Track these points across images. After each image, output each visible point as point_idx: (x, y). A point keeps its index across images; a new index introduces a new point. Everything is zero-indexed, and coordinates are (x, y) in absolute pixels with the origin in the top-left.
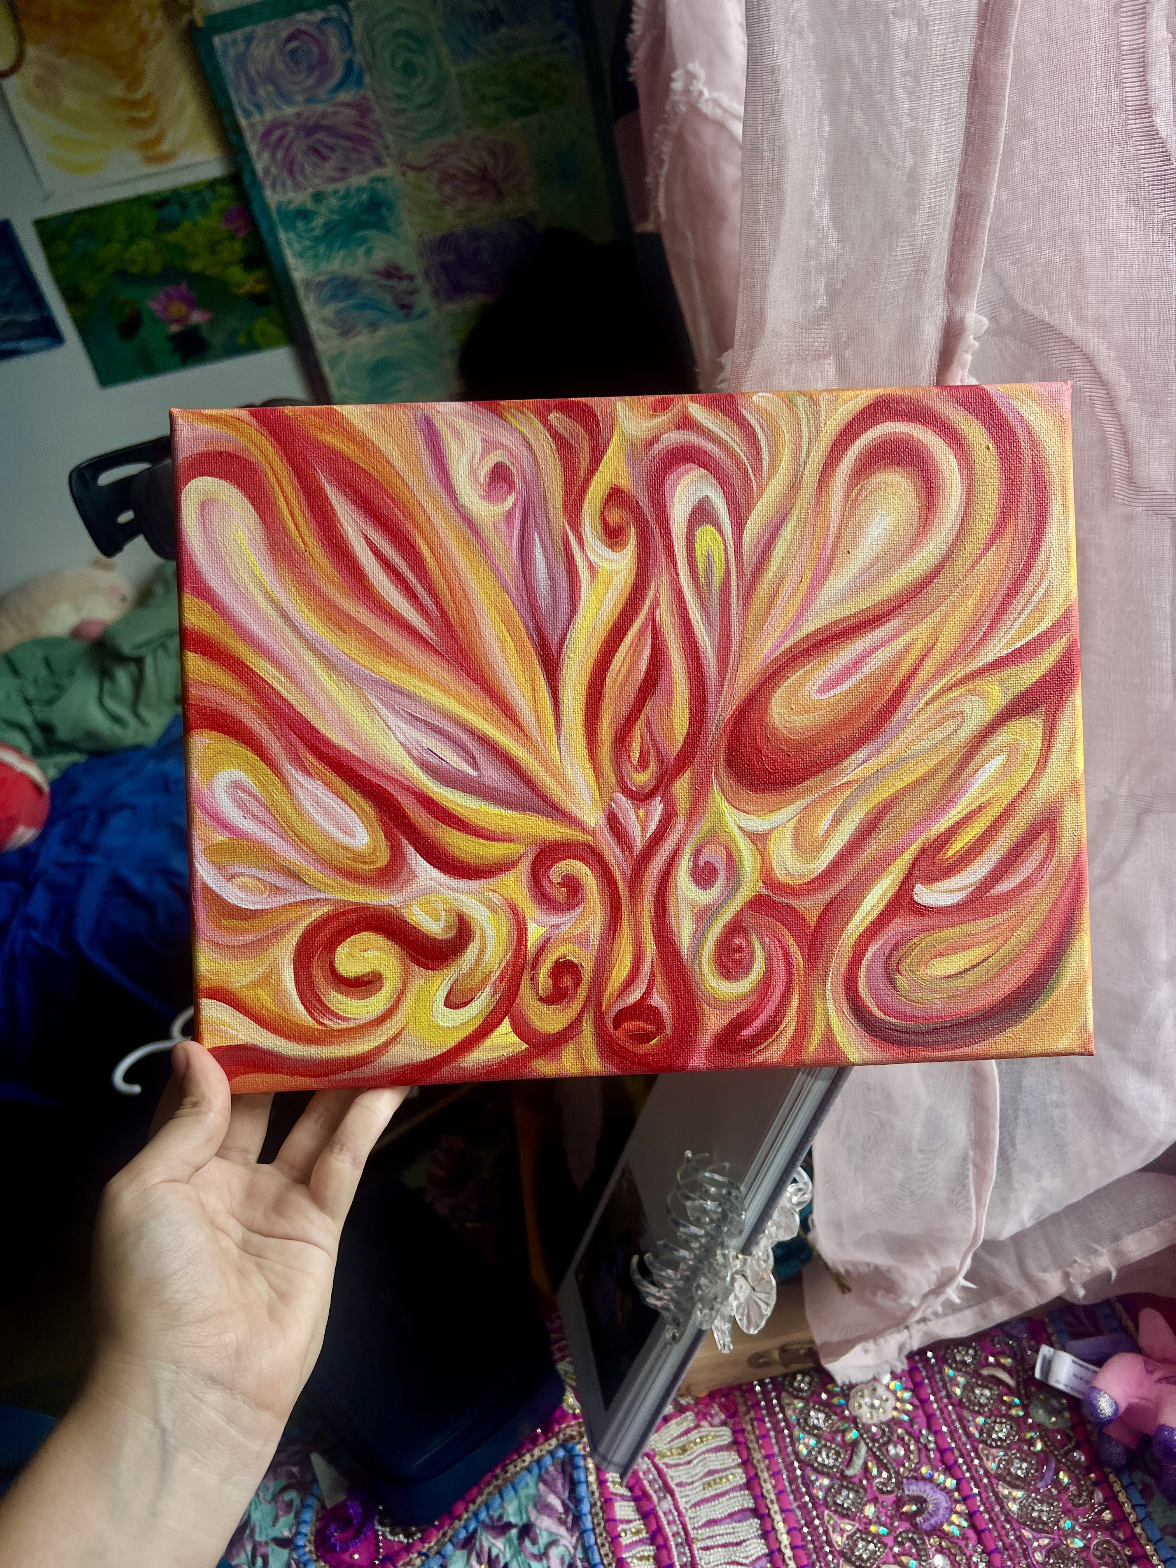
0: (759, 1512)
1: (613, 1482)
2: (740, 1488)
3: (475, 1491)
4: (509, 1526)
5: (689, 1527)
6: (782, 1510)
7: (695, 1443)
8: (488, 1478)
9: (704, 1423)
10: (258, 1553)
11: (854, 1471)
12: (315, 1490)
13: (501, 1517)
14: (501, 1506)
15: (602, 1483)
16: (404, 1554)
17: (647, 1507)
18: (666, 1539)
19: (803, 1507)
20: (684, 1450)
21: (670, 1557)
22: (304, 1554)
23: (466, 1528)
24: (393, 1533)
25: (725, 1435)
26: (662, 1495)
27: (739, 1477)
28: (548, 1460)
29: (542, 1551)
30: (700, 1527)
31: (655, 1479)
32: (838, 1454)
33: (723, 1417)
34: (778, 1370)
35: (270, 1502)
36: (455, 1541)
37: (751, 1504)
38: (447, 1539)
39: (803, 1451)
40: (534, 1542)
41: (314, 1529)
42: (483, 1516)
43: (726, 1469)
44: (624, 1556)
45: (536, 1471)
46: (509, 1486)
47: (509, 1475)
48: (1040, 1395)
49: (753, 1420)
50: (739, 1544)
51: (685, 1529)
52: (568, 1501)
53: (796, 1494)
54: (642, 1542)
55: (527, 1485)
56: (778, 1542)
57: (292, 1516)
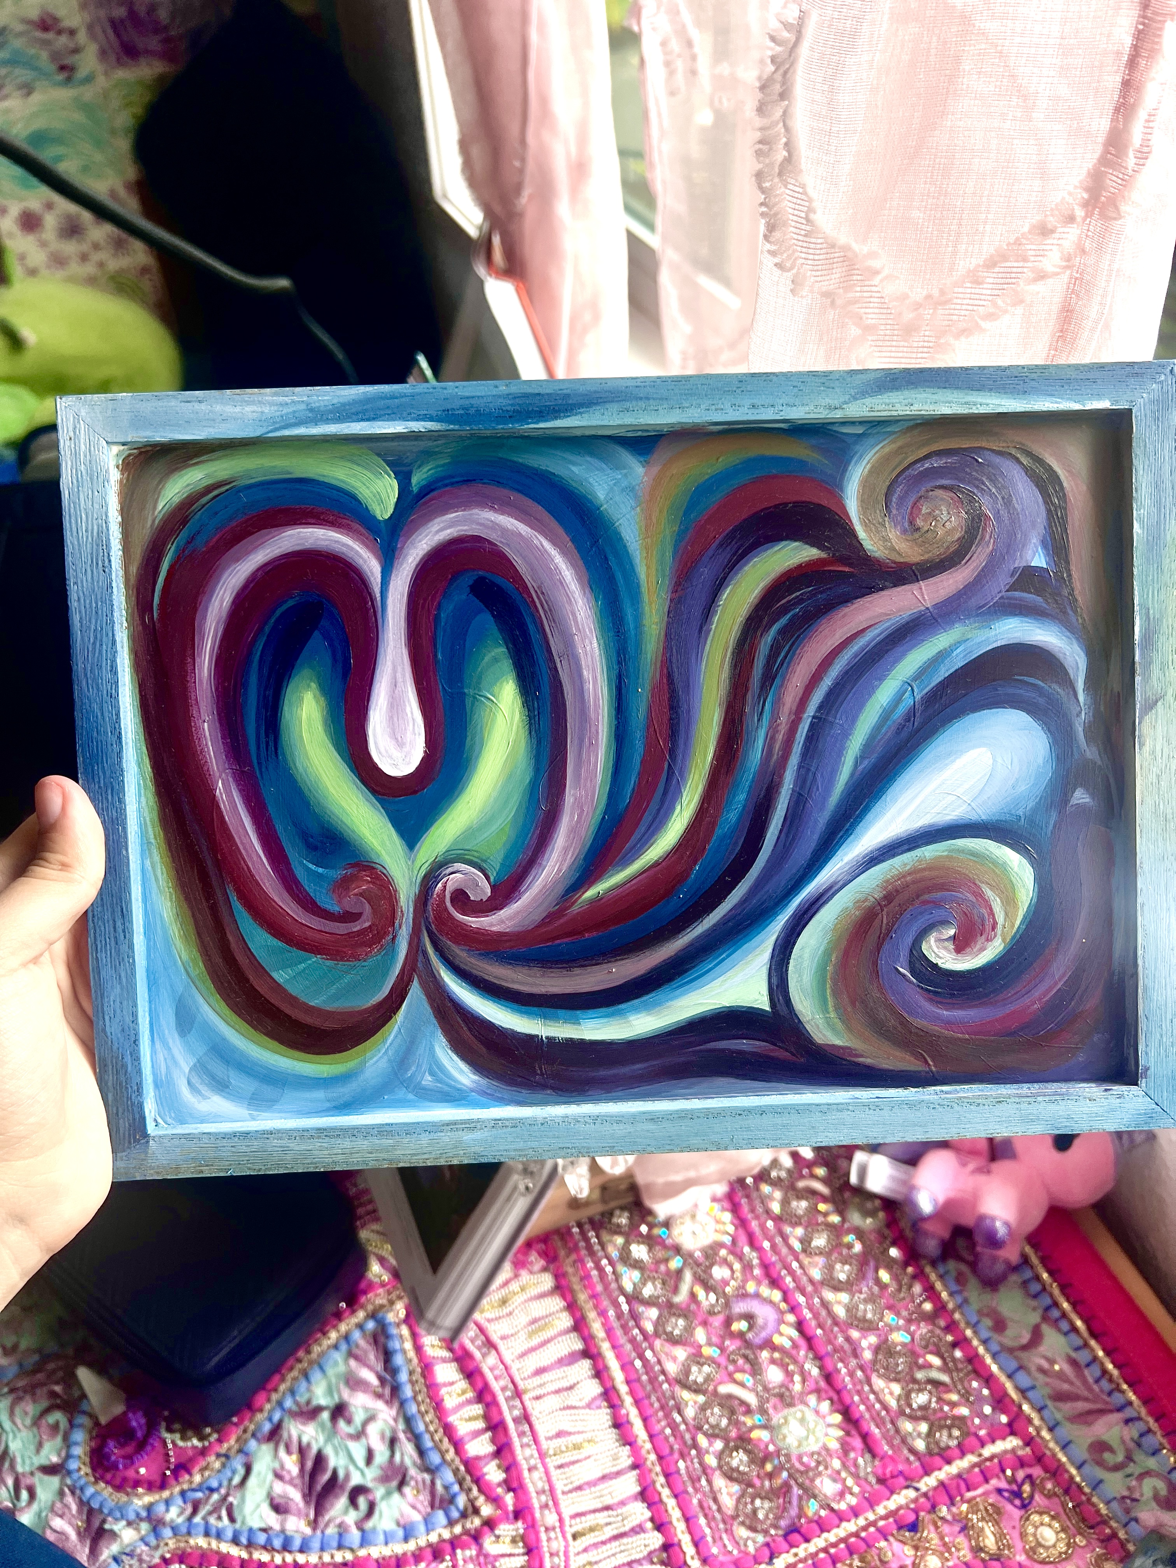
0: (589, 1353)
1: (433, 1346)
2: (567, 1332)
3: (277, 1377)
4: (318, 1410)
5: (517, 1378)
6: (614, 1347)
7: (515, 1293)
8: (291, 1361)
9: (524, 1273)
10: (23, 1485)
11: (681, 1298)
12: (84, 1406)
13: (308, 1402)
14: (309, 1390)
15: (418, 1348)
16: (201, 1458)
17: (471, 1367)
18: (494, 1396)
19: (632, 1341)
20: (505, 1302)
21: (500, 1412)
22: (80, 1478)
23: (270, 1419)
24: (184, 1438)
25: (547, 1281)
26: (484, 1350)
27: (565, 1321)
28: (357, 1335)
29: (360, 1428)
30: (529, 1377)
31: (476, 1335)
32: (664, 1283)
33: (542, 1262)
34: (597, 1210)
35: (31, 1427)
36: (259, 1435)
37: (579, 1345)
38: (249, 1434)
39: (628, 1286)
40: (349, 1421)
41: (88, 1448)
42: (288, 1403)
43: (550, 1315)
44: (451, 1419)
45: (344, 1347)
46: (316, 1367)
47: (314, 1356)
48: (857, 1200)
49: (575, 1262)
50: (571, 1388)
51: (513, 1382)
52: (383, 1374)
53: (625, 1328)
54: (469, 1402)
55: (336, 1363)
56: (612, 1379)
57: (59, 1439)
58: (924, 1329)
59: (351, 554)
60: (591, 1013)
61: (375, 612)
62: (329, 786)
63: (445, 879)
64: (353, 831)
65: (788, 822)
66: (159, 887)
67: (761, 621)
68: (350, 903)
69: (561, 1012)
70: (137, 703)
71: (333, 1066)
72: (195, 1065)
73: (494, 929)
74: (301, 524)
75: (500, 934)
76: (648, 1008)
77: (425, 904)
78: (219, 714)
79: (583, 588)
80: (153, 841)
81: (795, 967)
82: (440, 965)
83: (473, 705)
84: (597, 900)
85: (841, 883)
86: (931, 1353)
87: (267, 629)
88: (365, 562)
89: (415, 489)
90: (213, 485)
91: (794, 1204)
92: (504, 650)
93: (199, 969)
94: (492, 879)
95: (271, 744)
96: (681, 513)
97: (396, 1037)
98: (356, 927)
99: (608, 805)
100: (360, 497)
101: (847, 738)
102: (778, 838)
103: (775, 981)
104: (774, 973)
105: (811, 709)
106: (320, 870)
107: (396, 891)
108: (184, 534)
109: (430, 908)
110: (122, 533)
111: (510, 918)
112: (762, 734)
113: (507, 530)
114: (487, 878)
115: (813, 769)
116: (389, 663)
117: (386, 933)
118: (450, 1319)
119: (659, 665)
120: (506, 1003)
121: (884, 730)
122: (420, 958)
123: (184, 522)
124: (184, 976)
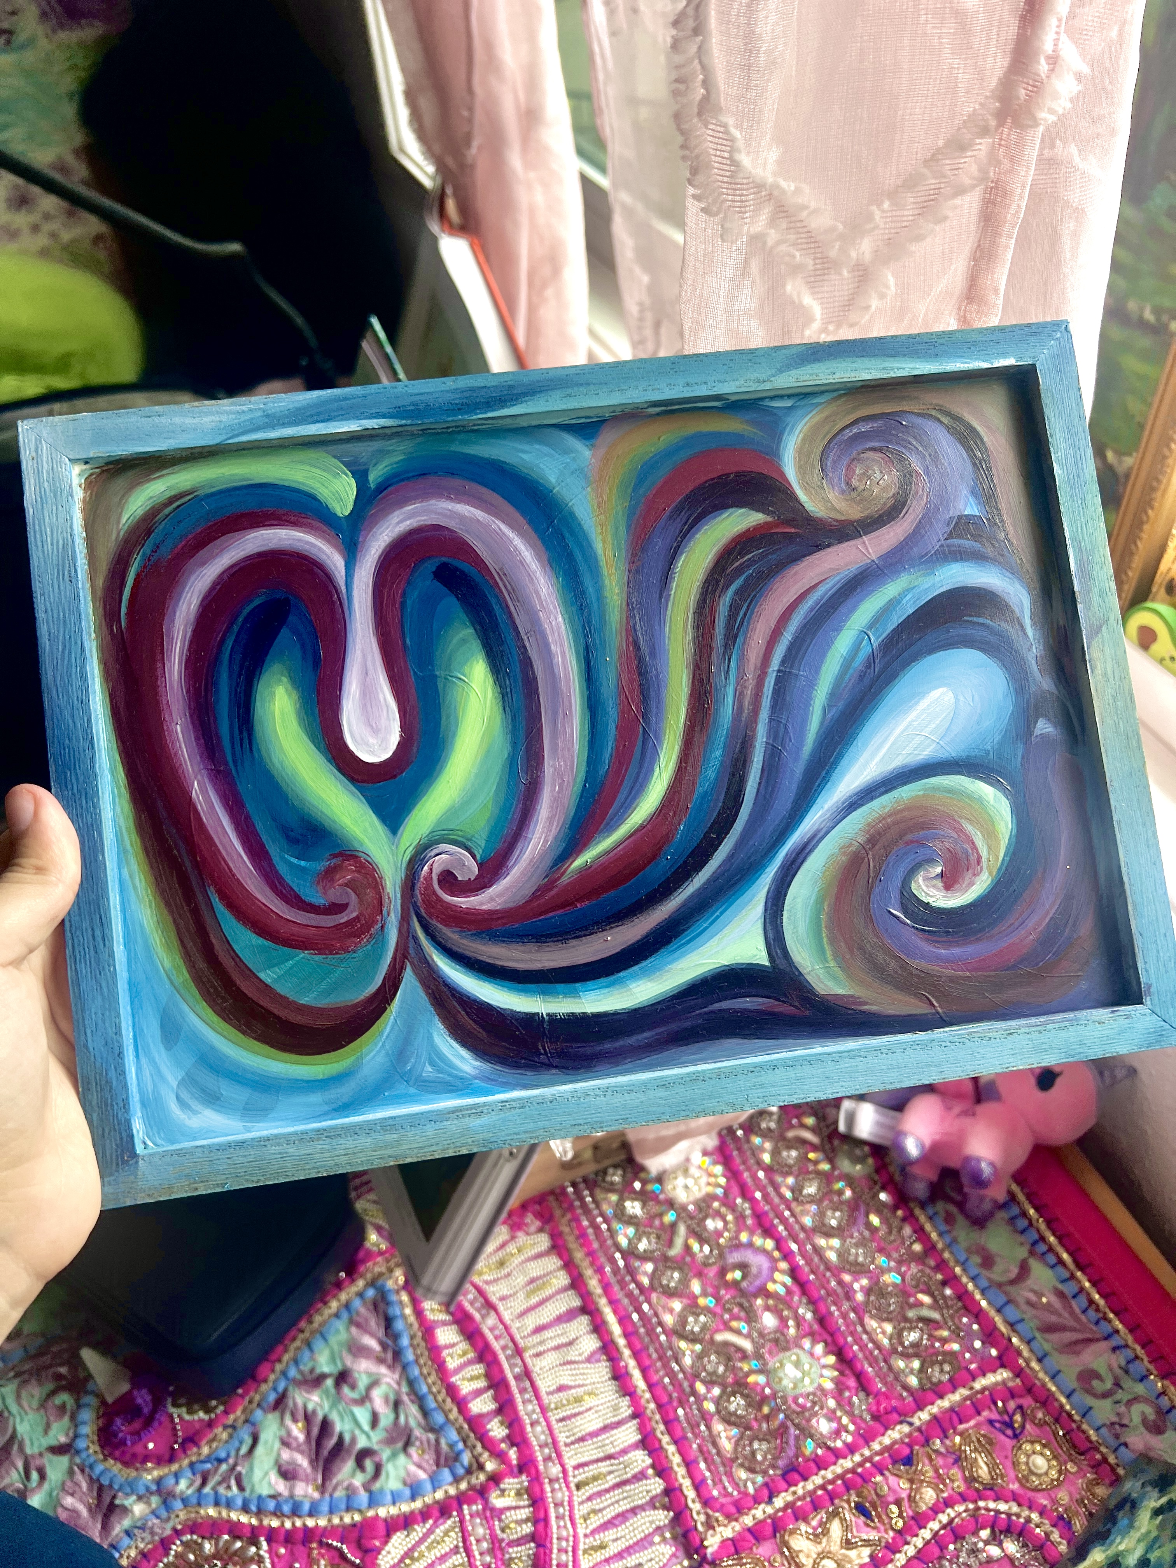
0: (588, 1309)
1: (432, 1310)
2: (564, 1290)
3: (279, 1349)
4: (322, 1377)
5: (517, 1337)
6: (610, 1302)
7: (512, 1255)
8: (293, 1332)
9: (520, 1234)
10: (32, 1467)
11: (676, 1250)
12: (90, 1386)
13: (312, 1371)
14: (312, 1359)
15: (419, 1313)
16: (208, 1430)
17: (471, 1328)
18: (495, 1355)
19: (630, 1295)
20: (501, 1264)
21: (501, 1370)
22: (89, 1456)
23: (275, 1389)
24: (190, 1412)
25: (543, 1241)
26: (484, 1312)
27: (562, 1279)
28: (357, 1303)
29: (364, 1393)
30: (529, 1335)
31: (475, 1298)
32: (658, 1237)
33: (538, 1223)
34: (589, 1169)
35: (38, 1409)
36: (264, 1405)
37: (576, 1302)
38: (255, 1405)
39: (623, 1242)
40: (353, 1387)
41: (95, 1428)
42: (293, 1373)
43: (548, 1274)
44: (453, 1379)
45: (345, 1315)
46: (318, 1336)
47: (315, 1325)
48: (846, 1147)
49: (570, 1221)
50: (570, 1343)
51: (513, 1340)
52: (385, 1339)
53: (623, 1284)
54: (470, 1363)
55: (337, 1331)
56: (609, 1333)
57: (66, 1419)
58: (914, 1269)
59: (314, 551)
61: (341, 602)
62: (307, 778)
63: (431, 861)
64: (334, 821)
65: (766, 776)
67: (718, 584)
68: (336, 894)
69: (559, 987)
71: (328, 1066)
72: (182, 1076)
73: (484, 907)
74: (264, 526)
75: (491, 912)
77: (412, 888)
78: (191, 716)
79: (543, 567)
81: (789, 916)
82: (432, 948)
83: (445, 686)
84: (586, 869)
85: (824, 830)
86: (922, 1292)
87: (236, 629)
88: (329, 557)
89: (373, 486)
90: (175, 496)
91: (785, 1154)
92: (472, 631)
93: (182, 977)
94: (478, 857)
95: (246, 741)
96: (630, 490)
97: (392, 1027)
98: (344, 918)
99: (588, 773)
100: (320, 497)
101: (813, 689)
102: (758, 792)
103: (771, 935)
104: (769, 927)
105: (775, 664)
106: (303, 863)
107: (381, 878)
108: (150, 544)
109: (417, 891)
110: (88, 548)
111: (499, 896)
112: (730, 692)
113: (466, 518)
114: (474, 856)
115: (783, 721)
116: (358, 653)
117: (375, 922)
118: (446, 1284)
119: (624, 634)
122: (411, 941)
124: (168, 986)
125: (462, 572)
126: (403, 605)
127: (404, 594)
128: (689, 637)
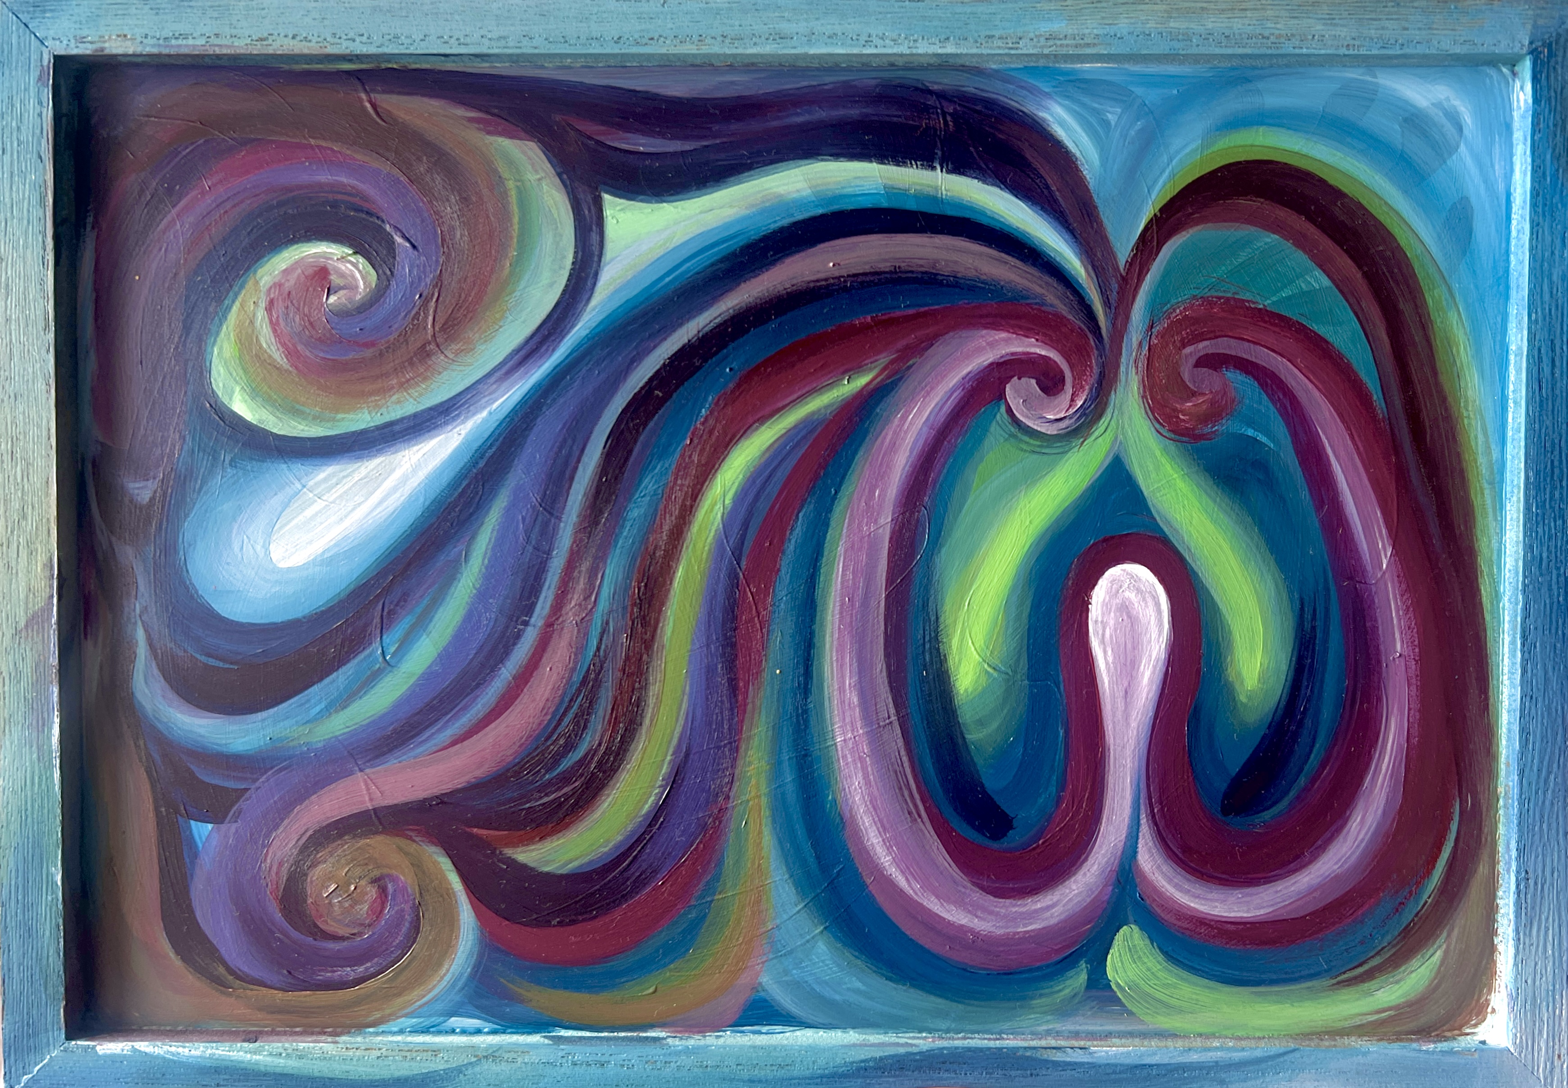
59: (1178, 879)
60: (867, 203)
61: (1150, 798)
62: (1229, 552)
63: (1071, 411)
64: (1199, 486)
65: (568, 473)
66: (1483, 419)
67: (600, 764)
68: (1210, 381)
69: (911, 206)
70: (1492, 683)
71: (1249, 142)
72: (1450, 155)
73: (1004, 335)
74: (1245, 923)
75: (994, 326)
76: (782, 204)
77: (1102, 376)
78: (1379, 662)
79: (853, 818)
80: (1486, 485)
81: (564, 257)
82: (1085, 285)
83: (1018, 661)
84: (853, 368)
85: (493, 379)
87: (1302, 781)
88: (1159, 867)
89: (1083, 964)
90: (1363, 981)
92: (968, 736)
93: (1435, 296)
94: (1003, 409)
95: (1308, 616)
96: (709, 918)
97: (1155, 182)
98: (1204, 347)
99: (830, 510)
100: (1161, 958)
101: (479, 590)
102: (582, 451)
103: (594, 237)
104: (595, 249)
105: (530, 637)
106: (1250, 432)
107: (1144, 397)
108: (1407, 916)
109: (1096, 370)
110: (1494, 921)
111: (979, 350)
112: (603, 604)
113: (955, 903)
114: (1009, 410)
115: (530, 549)
116: (1134, 725)
117: (1162, 335)
119: (749, 707)
120: (992, 224)
121: (425, 602)
122: (1114, 297)
123: (1406, 931)
124: (1456, 286)
125: (971, 823)
126: (1062, 787)
127: (1059, 801)
128: (653, 690)
